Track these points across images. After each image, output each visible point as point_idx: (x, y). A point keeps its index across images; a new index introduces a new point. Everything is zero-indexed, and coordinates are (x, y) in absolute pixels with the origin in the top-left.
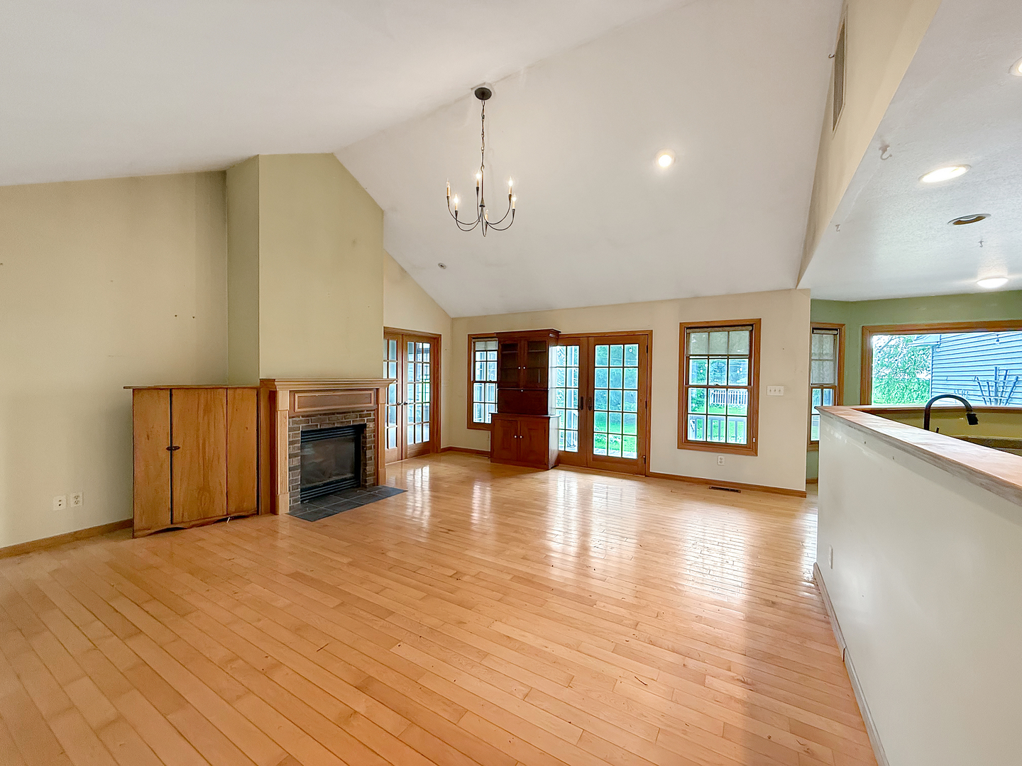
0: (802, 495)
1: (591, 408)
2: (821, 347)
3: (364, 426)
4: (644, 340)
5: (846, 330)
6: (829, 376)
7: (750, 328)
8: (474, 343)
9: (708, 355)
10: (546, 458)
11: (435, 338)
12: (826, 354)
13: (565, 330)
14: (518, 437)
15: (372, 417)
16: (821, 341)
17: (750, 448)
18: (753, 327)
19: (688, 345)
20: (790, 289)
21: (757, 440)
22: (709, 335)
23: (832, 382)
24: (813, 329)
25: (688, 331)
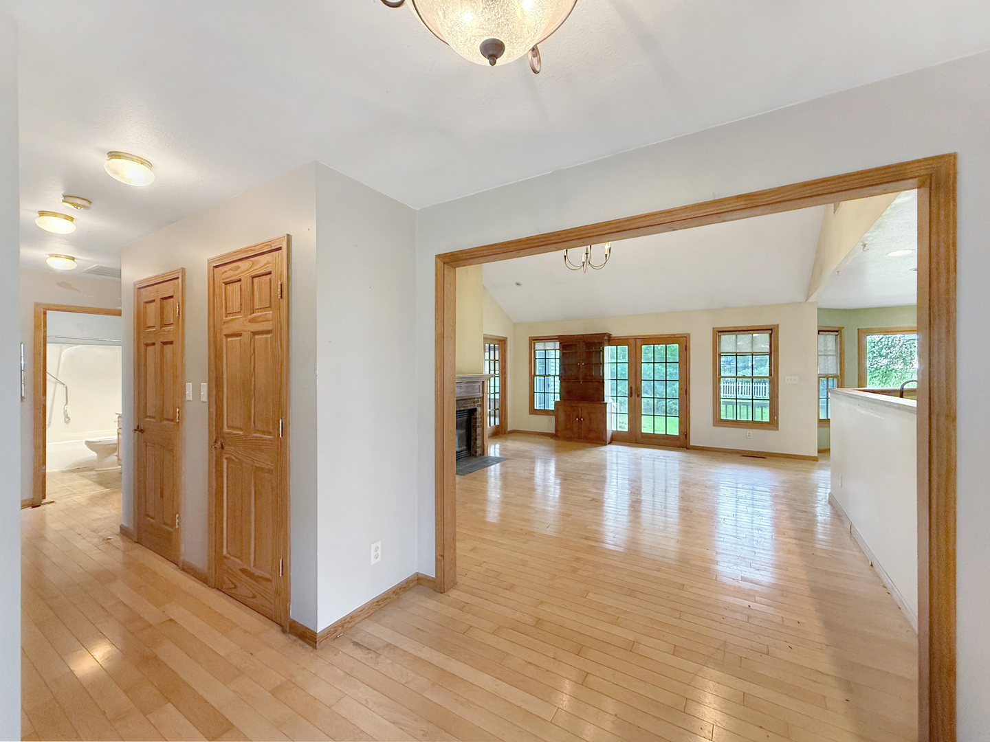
0: (815, 459)
1: (639, 395)
2: (826, 345)
3: (475, 410)
4: (683, 342)
5: (845, 332)
6: (831, 367)
7: (770, 331)
8: (534, 343)
9: (736, 353)
10: (604, 436)
11: (502, 341)
12: (830, 350)
13: (615, 333)
14: (580, 419)
15: (480, 403)
16: (825, 341)
17: (773, 423)
18: (772, 331)
19: (719, 345)
20: (801, 303)
21: (778, 418)
22: (736, 338)
23: (835, 372)
24: (819, 331)
25: (720, 334)
